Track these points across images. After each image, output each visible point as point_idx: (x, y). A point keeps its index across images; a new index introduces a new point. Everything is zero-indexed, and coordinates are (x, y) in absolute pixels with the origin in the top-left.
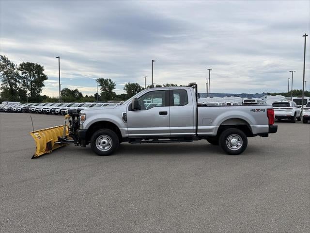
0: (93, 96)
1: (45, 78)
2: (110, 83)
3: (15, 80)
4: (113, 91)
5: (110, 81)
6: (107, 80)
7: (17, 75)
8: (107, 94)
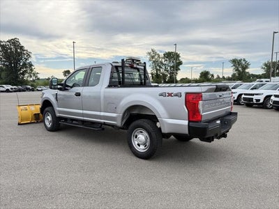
0: (230, 76)
1: (180, 63)
2: (244, 63)
3: (160, 67)
4: (247, 71)
5: (244, 60)
6: (240, 60)
7: (161, 62)
8: (239, 74)
